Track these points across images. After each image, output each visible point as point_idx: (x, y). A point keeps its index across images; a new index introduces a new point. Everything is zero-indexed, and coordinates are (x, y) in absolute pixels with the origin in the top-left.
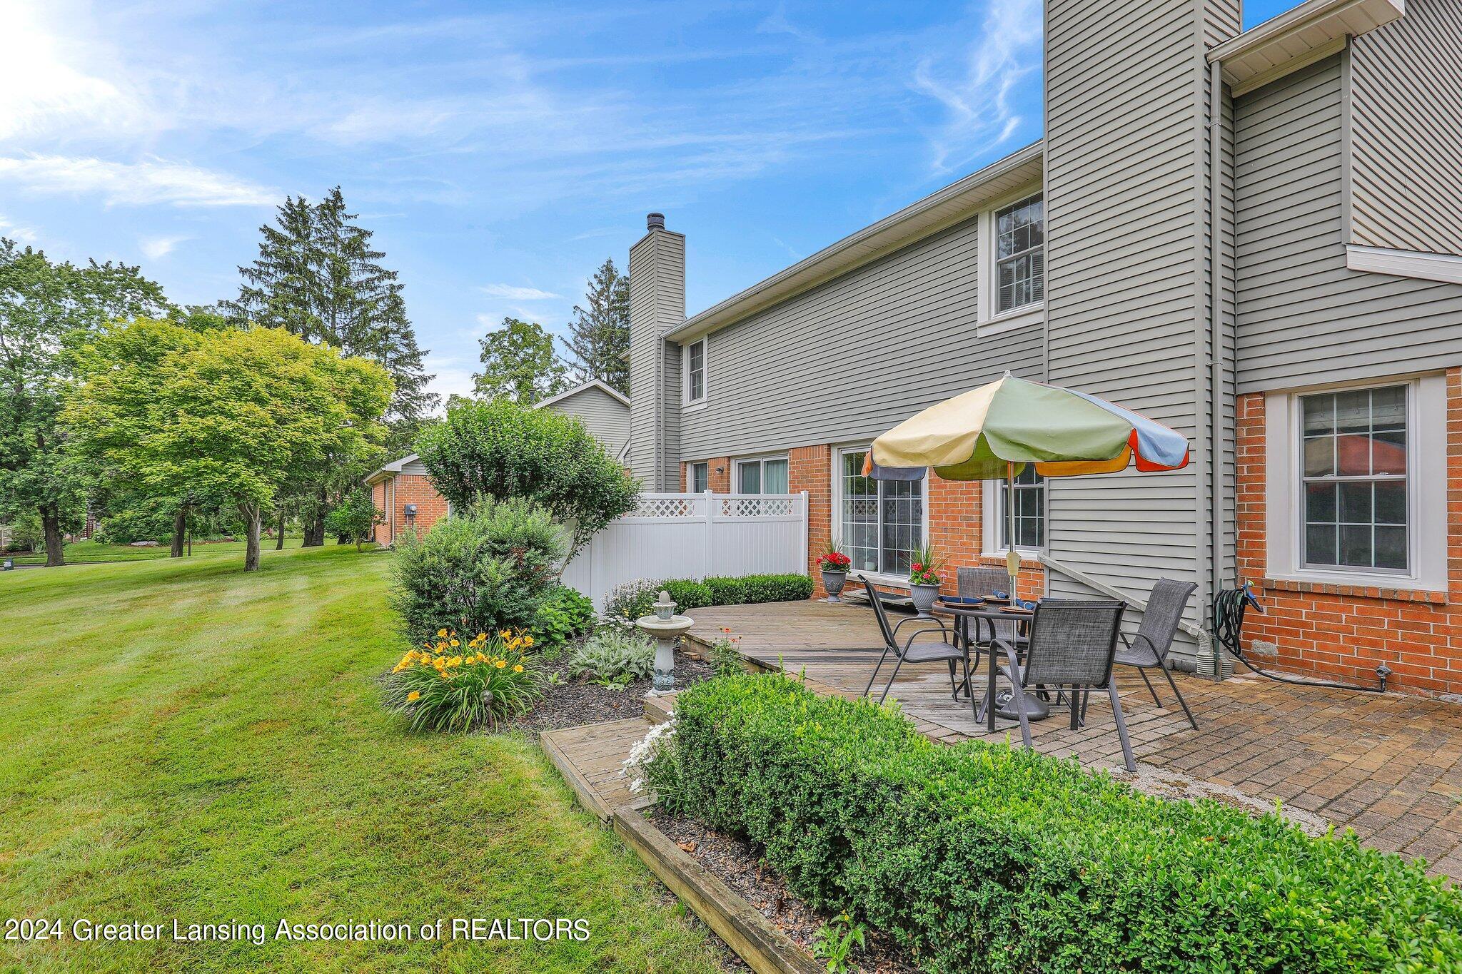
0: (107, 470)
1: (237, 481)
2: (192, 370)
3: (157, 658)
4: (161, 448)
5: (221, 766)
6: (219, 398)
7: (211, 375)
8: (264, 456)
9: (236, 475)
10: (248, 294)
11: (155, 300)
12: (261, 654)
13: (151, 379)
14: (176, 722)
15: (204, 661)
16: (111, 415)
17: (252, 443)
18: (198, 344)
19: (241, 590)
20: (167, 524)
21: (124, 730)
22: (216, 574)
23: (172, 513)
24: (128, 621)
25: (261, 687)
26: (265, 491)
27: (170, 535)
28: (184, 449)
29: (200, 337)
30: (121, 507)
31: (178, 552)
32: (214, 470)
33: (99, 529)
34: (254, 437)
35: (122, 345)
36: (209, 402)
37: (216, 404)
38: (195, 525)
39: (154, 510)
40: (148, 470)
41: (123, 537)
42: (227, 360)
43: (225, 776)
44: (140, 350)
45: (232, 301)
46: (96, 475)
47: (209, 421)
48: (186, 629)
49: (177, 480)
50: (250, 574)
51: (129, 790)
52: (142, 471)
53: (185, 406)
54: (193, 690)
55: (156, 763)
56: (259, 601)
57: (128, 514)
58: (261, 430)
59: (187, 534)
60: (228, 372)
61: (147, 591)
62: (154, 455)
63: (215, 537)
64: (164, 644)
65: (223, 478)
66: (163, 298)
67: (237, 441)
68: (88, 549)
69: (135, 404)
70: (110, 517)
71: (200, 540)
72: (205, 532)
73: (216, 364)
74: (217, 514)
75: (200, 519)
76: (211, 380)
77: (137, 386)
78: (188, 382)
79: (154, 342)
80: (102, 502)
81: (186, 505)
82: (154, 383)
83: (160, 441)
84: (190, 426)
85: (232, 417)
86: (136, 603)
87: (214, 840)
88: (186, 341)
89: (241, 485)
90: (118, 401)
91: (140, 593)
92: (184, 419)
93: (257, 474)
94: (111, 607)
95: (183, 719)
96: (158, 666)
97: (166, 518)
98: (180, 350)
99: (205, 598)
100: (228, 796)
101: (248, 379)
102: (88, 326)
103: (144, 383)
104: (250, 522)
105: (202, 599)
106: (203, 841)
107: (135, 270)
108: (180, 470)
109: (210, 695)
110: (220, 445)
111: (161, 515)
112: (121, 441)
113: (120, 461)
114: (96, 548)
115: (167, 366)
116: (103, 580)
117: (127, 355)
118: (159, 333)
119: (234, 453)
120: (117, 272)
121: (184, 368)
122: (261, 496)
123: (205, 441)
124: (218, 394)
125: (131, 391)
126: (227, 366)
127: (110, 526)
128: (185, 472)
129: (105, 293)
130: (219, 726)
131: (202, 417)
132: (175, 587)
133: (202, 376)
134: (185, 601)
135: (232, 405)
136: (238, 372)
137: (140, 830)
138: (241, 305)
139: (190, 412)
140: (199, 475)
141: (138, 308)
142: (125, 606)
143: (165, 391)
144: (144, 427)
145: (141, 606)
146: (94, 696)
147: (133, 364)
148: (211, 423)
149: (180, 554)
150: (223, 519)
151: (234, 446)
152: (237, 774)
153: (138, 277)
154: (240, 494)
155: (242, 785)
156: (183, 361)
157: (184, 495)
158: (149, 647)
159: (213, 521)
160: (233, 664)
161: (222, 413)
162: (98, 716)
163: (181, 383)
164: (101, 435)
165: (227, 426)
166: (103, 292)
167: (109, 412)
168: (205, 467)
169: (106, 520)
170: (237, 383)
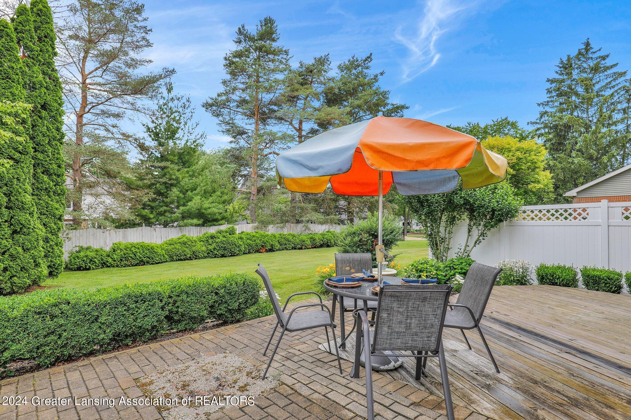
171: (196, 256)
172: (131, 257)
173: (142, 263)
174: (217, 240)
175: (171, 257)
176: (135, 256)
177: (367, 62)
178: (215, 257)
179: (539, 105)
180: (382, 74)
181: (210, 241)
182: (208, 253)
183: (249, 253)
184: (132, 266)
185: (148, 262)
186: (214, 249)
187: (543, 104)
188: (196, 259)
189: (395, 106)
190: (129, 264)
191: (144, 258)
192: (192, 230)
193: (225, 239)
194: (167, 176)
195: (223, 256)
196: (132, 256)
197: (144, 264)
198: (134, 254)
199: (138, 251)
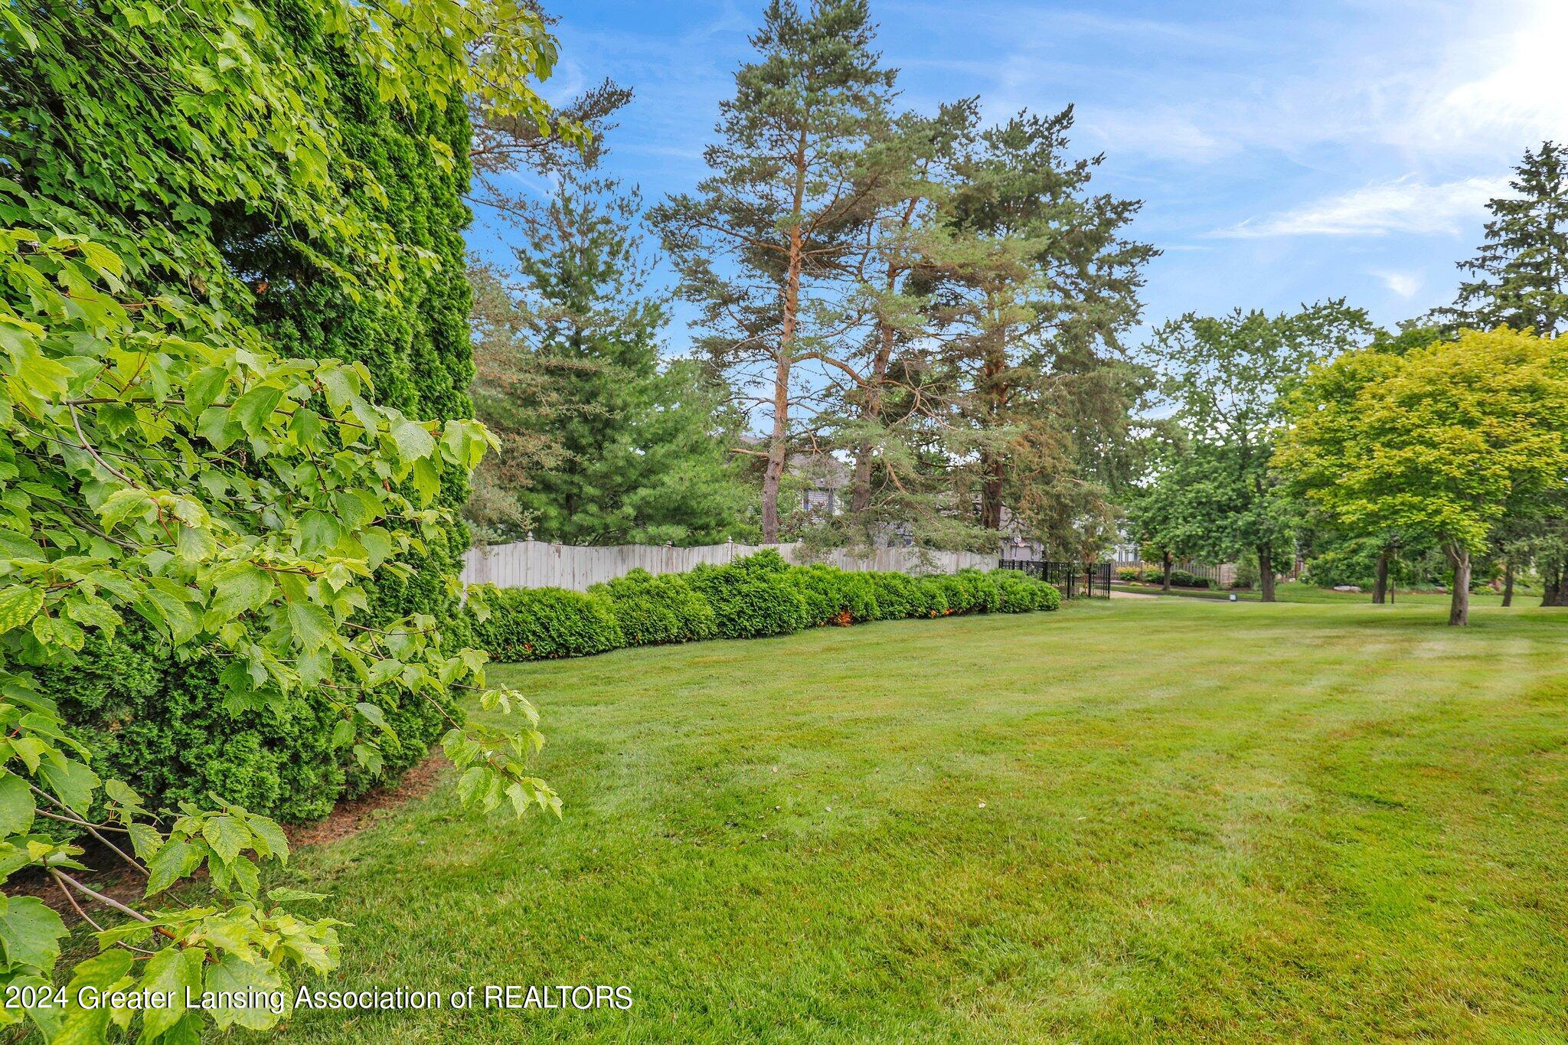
0: (1312, 512)
1: (1438, 519)
2: (1390, 400)
3: (1341, 690)
4: (1357, 486)
5: (1382, 788)
6: (1419, 426)
7: (1411, 402)
8: (1472, 488)
9: (1438, 512)
10: (1468, 291)
11: (1361, 327)
12: (1446, 709)
13: (1349, 416)
14: (1349, 744)
15: (1385, 702)
16: (1313, 456)
17: (1457, 474)
18: (1398, 369)
19: (1439, 644)
20: (1367, 568)
21: (1303, 737)
22: (1415, 624)
23: (1373, 556)
24: (1319, 655)
25: (1440, 738)
26: (1473, 530)
27: (1372, 581)
28: (1381, 485)
29: (1401, 361)
30: (1324, 548)
31: (1380, 599)
32: (1412, 507)
33: (1304, 571)
34: (1460, 466)
35: (1323, 386)
36: (1409, 431)
37: (1414, 434)
38: (1399, 571)
39: (1355, 552)
40: (1344, 509)
41: (1326, 580)
42: (1431, 381)
43: (1383, 798)
44: (1339, 387)
45: (1447, 306)
46: (1302, 515)
47: (1407, 453)
48: (1371, 671)
49: (1373, 518)
50: (1455, 629)
51: (1304, 779)
52: (1338, 510)
53: (1382, 439)
54: (1369, 724)
55: (1327, 769)
56: (1459, 658)
57: (1330, 555)
58: (1470, 457)
59: (1389, 581)
60: (1431, 395)
61: (1341, 632)
62: (1351, 494)
63: (1424, 587)
64: (1349, 680)
65: (1422, 516)
66: (1370, 323)
67: (1439, 472)
68: (1295, 590)
69: (1332, 443)
70: (1315, 558)
71: (1406, 589)
72: (1412, 580)
73: (1416, 387)
74: (1424, 559)
75: (1406, 566)
76: (1411, 407)
77: (1335, 425)
78: (1386, 413)
79: (1353, 376)
80: (1309, 543)
81: (1389, 548)
82: (1352, 419)
83: (1356, 479)
84: (1386, 459)
85: (1432, 445)
86: (1329, 641)
87: (1365, 838)
88: (1386, 368)
89: (1443, 523)
90: (1320, 442)
91: (1334, 632)
92: (1380, 453)
93: (1464, 510)
94: (1308, 641)
95: (1356, 744)
96: (1340, 697)
97: (1367, 561)
98: (1379, 379)
99: (1396, 646)
100: (1384, 813)
101: (1454, 399)
102: (1299, 369)
103: (1343, 420)
104: (1456, 568)
105: (1393, 647)
106: (1355, 835)
107: (1341, 302)
108: (1375, 508)
109: (1385, 732)
110: (1419, 478)
111: (1361, 558)
112: (1322, 481)
113: (1320, 501)
114: (1302, 589)
115: (1365, 399)
116: (1304, 617)
117: (1327, 395)
118: (1358, 366)
119: (1436, 487)
120: (1325, 308)
121: (1382, 398)
122: (1468, 537)
123: (1403, 475)
124: (1417, 422)
125: (1329, 430)
126: (1429, 388)
127: (1315, 567)
128: (1380, 510)
129: (1312, 332)
130: (1388, 758)
131: (1400, 449)
132: (1368, 631)
133: (1402, 404)
134: (1375, 647)
135: (1435, 432)
136: (1443, 393)
137: (1308, 807)
138: (1458, 307)
139: (1388, 445)
140: (1396, 512)
141: (1344, 340)
142: (1319, 642)
143: (1362, 425)
144: (1341, 466)
145: (1333, 644)
146: (1286, 706)
147: (1333, 403)
148: (1410, 454)
149: (1382, 601)
150: (1431, 565)
151: (1436, 479)
152: (1395, 799)
153: (1344, 307)
154: (1442, 532)
155: (1399, 810)
156: (1382, 391)
157: (1387, 536)
158: (1335, 680)
159: (1420, 566)
160: (1414, 712)
161: (1422, 443)
162: (1285, 721)
163: (1378, 415)
164: (1303, 477)
165: (1427, 456)
166: (1312, 333)
167: (1310, 453)
168: (1402, 504)
169: (1310, 561)
170: (1442, 406)
171: (692, 632)
172: (534, 633)
173: (564, 651)
174: (745, 588)
175: (629, 633)
176: (547, 630)
177: (1058, 127)
178: (740, 636)
179: (1461, 266)
180: (1097, 161)
181: (725, 589)
182: (722, 625)
183: (814, 625)
184: (537, 659)
185: (578, 650)
186: (741, 613)
187: (1472, 265)
188: (689, 640)
189: (1129, 247)
190: (529, 652)
191: (571, 635)
192: (648, 554)
193: (764, 585)
194: (601, 399)
195: (759, 634)
196: (538, 629)
197: (567, 656)
198: (542, 624)
199: (553, 615)
